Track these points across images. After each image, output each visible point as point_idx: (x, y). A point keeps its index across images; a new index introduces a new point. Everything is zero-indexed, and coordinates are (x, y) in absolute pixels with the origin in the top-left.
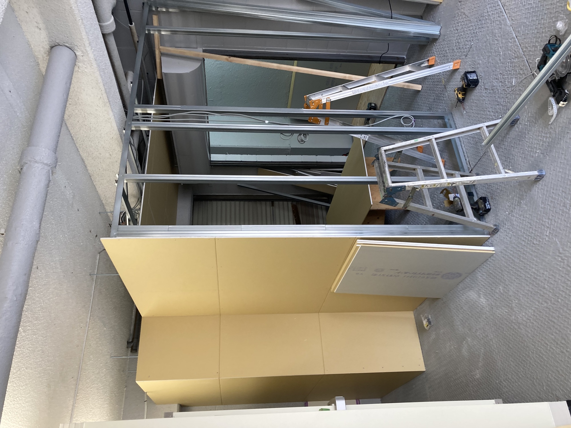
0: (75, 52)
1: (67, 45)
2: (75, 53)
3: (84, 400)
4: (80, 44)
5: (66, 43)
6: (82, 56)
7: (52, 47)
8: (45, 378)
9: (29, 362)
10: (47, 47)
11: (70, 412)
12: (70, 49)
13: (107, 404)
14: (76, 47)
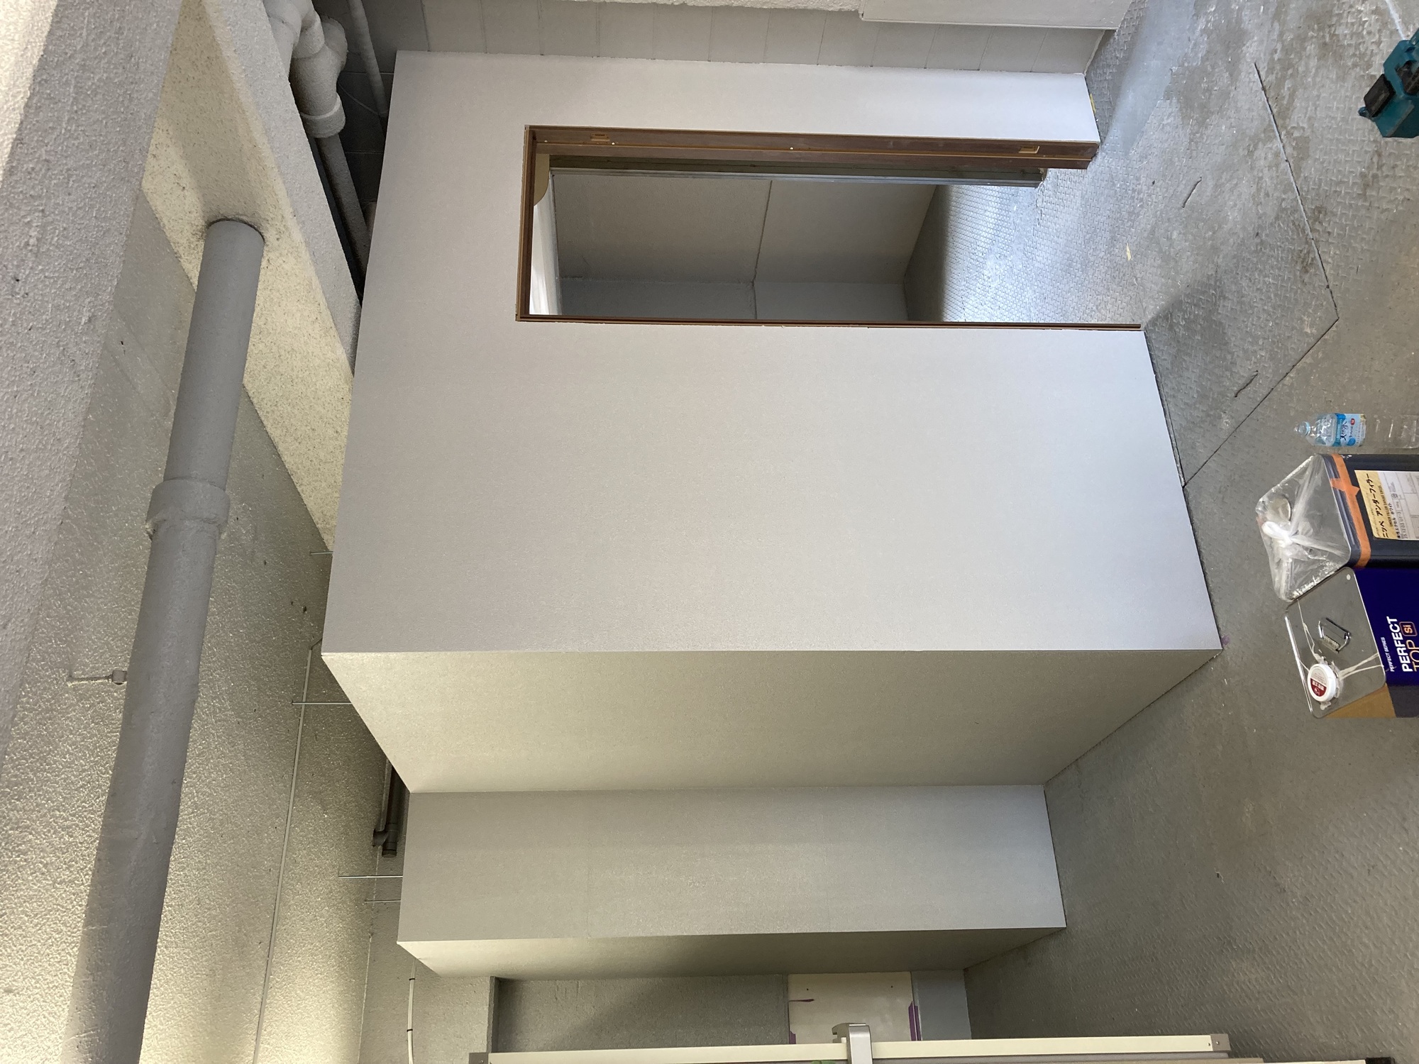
0: (262, 231)
1: (245, 218)
2: (260, 233)
3: (285, 985)
4: (271, 215)
5: (242, 215)
6: (278, 239)
7: (210, 224)
8: (204, 959)
9: (172, 933)
10: (200, 223)
11: (256, 1019)
12: (251, 226)
13: (331, 982)
14: (264, 221)
